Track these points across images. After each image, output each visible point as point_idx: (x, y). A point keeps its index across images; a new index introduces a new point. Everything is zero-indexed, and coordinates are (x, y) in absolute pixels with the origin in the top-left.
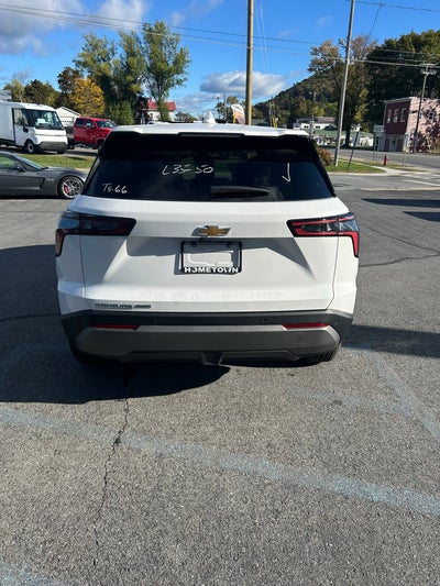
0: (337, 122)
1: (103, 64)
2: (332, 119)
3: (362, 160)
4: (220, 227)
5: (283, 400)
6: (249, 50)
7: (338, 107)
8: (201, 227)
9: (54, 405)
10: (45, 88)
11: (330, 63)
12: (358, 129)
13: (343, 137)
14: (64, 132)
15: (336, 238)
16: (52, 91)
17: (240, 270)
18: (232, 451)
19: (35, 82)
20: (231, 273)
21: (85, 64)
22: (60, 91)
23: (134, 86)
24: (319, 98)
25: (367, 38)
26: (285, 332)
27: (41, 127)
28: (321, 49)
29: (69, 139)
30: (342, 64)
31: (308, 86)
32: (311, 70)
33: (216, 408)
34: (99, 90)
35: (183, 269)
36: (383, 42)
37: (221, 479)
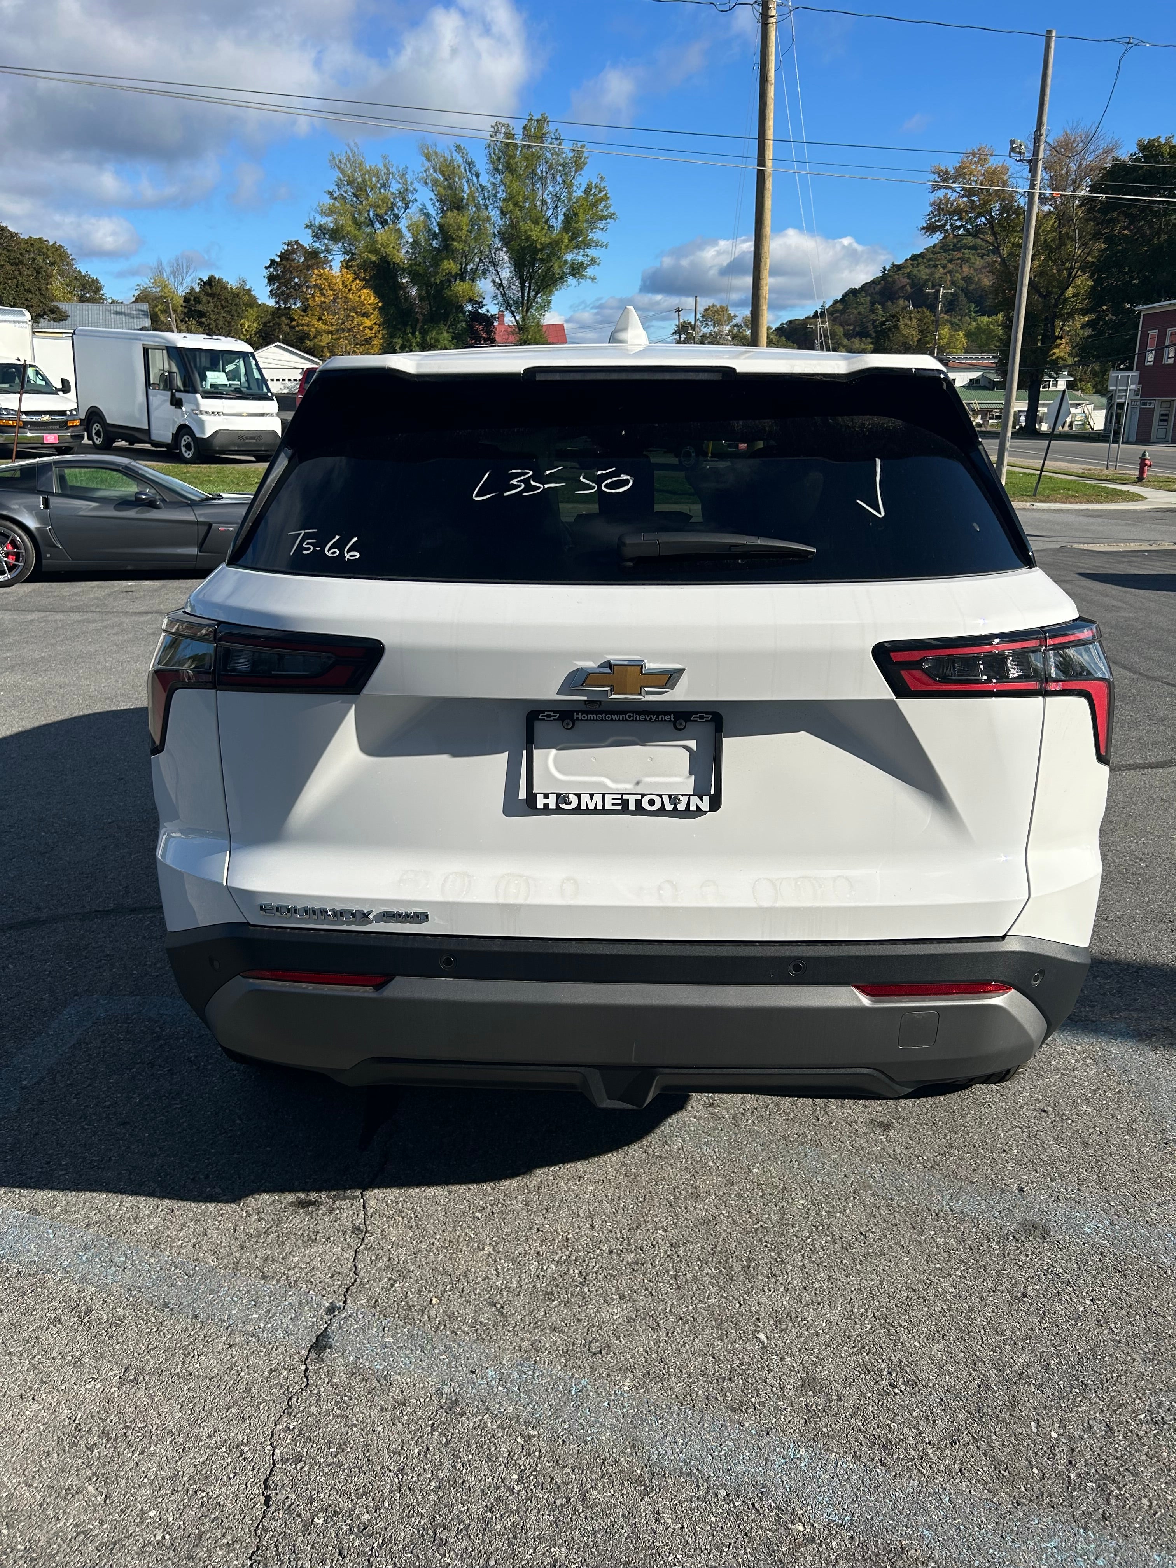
0: (1003, 367)
1: (381, 233)
2: (988, 359)
3: (1074, 467)
4: (651, 665)
5: (858, 1215)
6: (761, 176)
7: (1009, 326)
8: (590, 664)
9: (145, 1204)
10: (235, 295)
11: (983, 209)
12: (1062, 384)
13: (1020, 406)
14: (272, 406)
15: (1037, 702)
16: (252, 302)
17: (715, 804)
18: (686, 1399)
19: (210, 282)
20: (688, 814)
21: (335, 234)
22: (271, 303)
23: (460, 287)
24: (951, 305)
25: (1089, 140)
26: (864, 1010)
27: (215, 393)
28: (960, 174)
29: (284, 423)
30: (1018, 211)
31: (923, 272)
32: (931, 229)
33: (639, 1237)
34: (368, 297)
35: (531, 798)
36: (1135, 149)
37: (643, 1508)
